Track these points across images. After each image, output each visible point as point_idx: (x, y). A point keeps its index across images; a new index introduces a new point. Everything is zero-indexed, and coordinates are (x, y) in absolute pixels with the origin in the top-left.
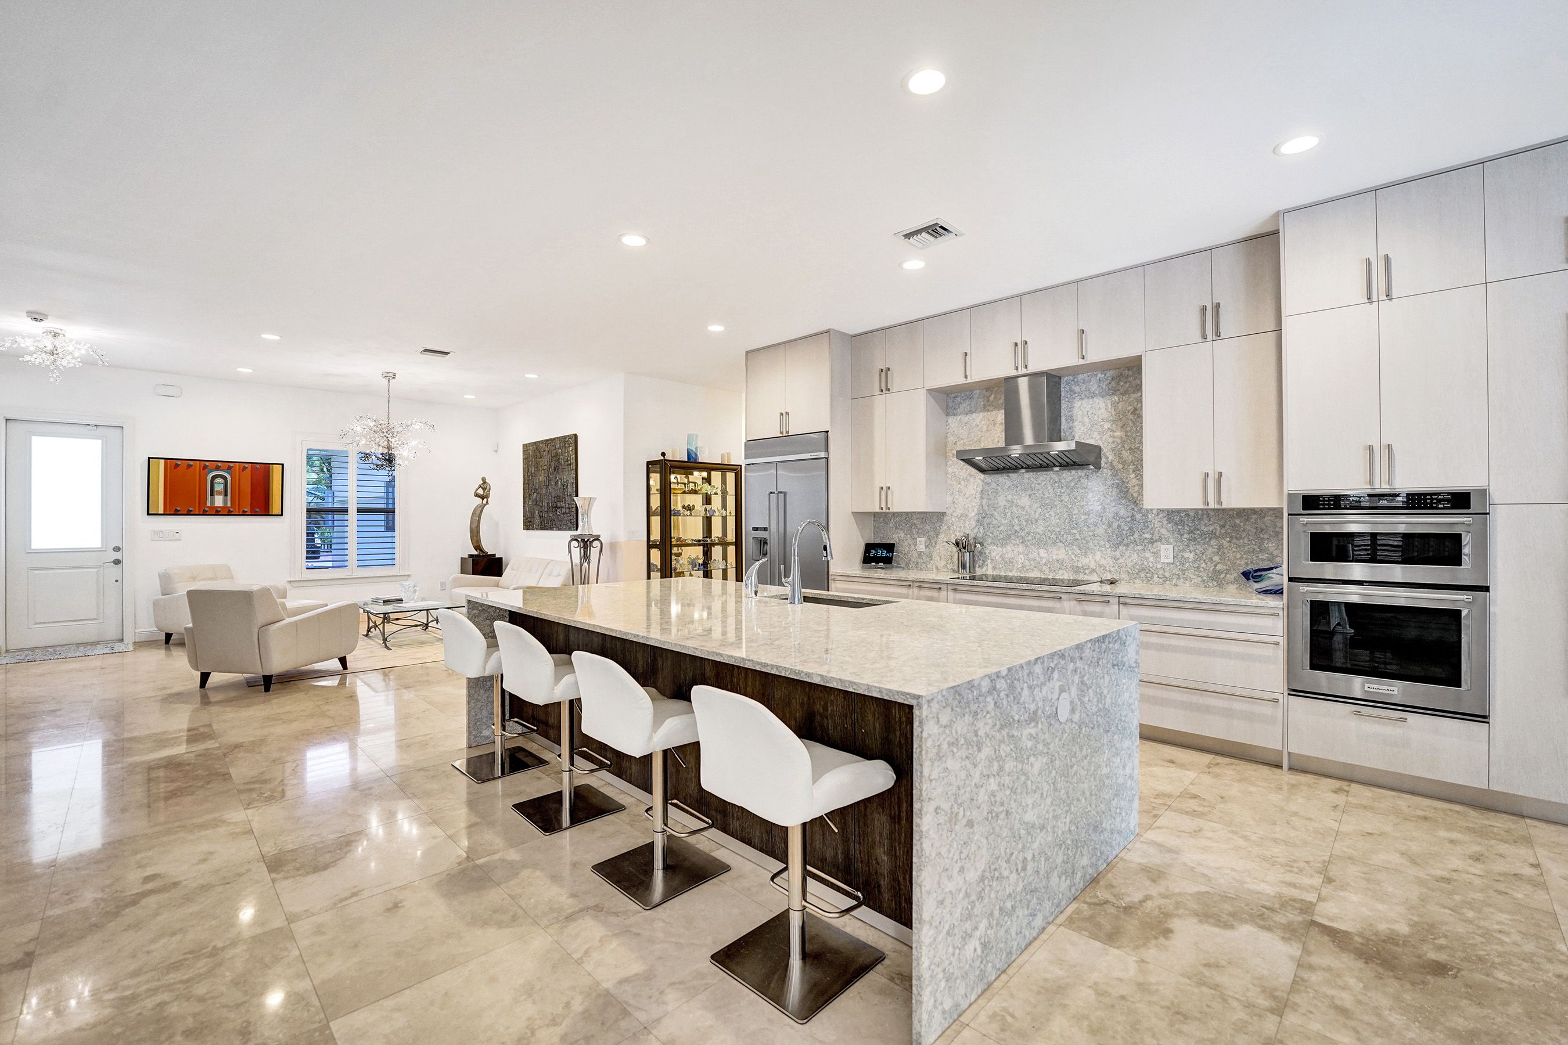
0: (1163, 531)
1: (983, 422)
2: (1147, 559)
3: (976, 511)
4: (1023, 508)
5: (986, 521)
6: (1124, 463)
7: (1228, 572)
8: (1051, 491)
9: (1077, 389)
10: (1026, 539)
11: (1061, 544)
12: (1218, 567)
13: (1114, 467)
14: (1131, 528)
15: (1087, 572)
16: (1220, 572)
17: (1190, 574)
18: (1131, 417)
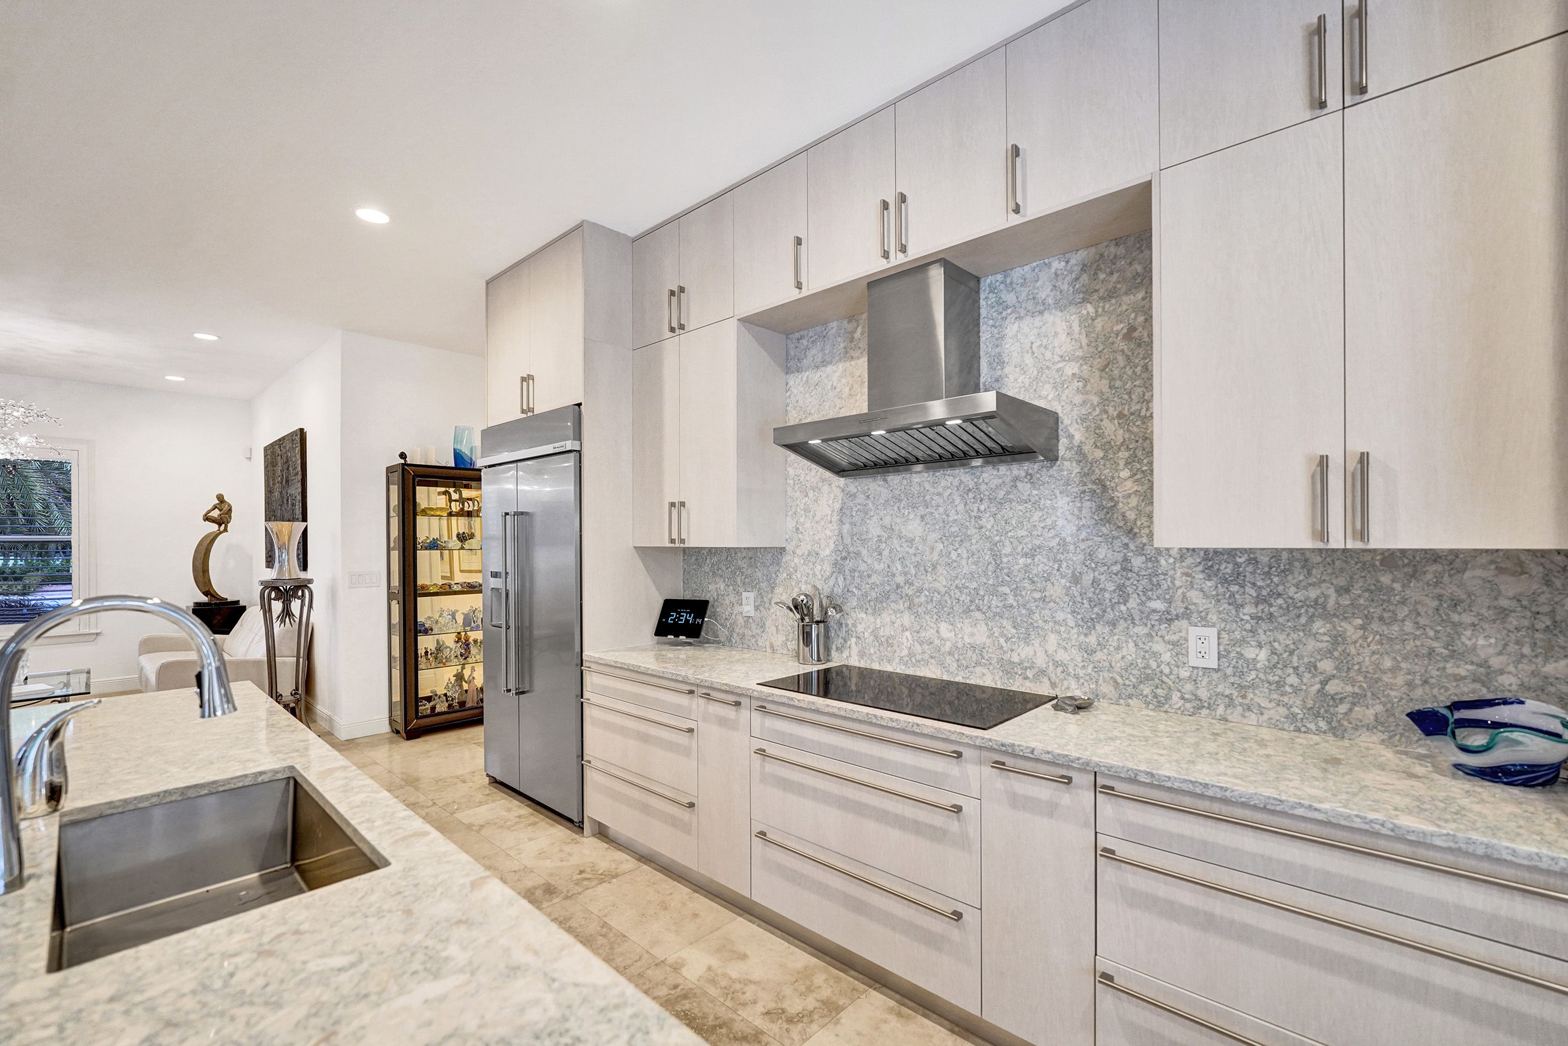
0: (1194, 595)
1: (844, 381)
2: (1156, 655)
3: (832, 546)
4: (911, 541)
5: (849, 564)
6: (1107, 447)
7: (1357, 699)
8: (961, 508)
9: (1010, 298)
10: (916, 601)
11: (978, 615)
12: (1332, 688)
13: (1084, 456)
14: (1121, 588)
15: (1030, 674)
16: (1337, 699)
17: (1259, 697)
18: (1122, 345)
